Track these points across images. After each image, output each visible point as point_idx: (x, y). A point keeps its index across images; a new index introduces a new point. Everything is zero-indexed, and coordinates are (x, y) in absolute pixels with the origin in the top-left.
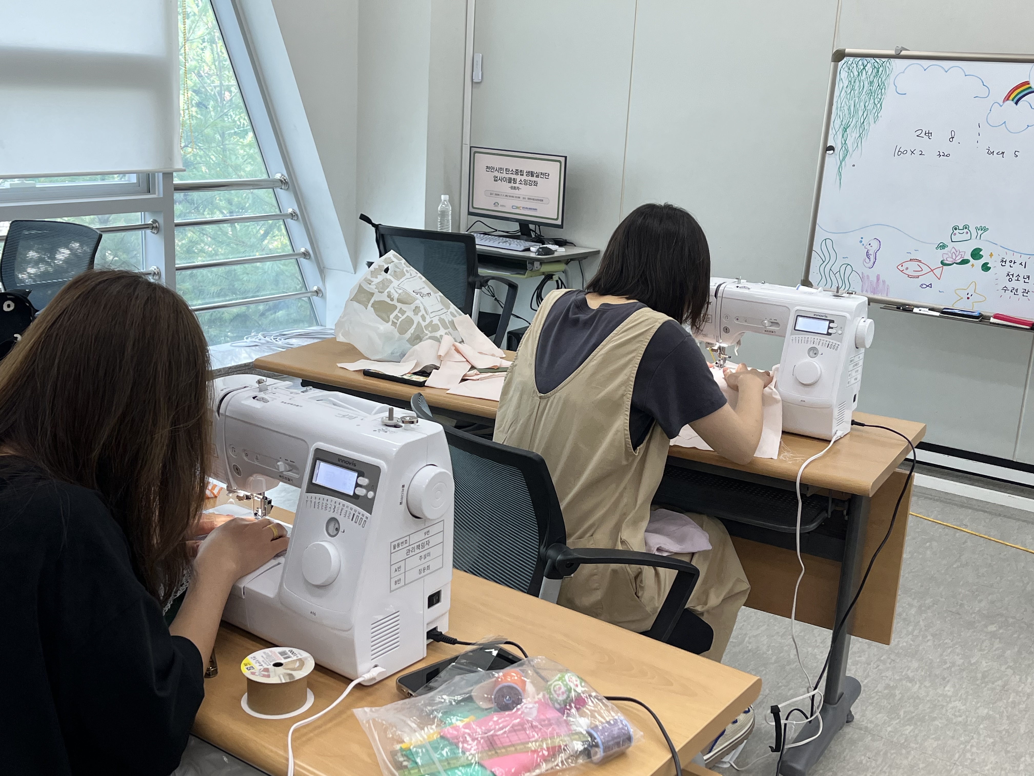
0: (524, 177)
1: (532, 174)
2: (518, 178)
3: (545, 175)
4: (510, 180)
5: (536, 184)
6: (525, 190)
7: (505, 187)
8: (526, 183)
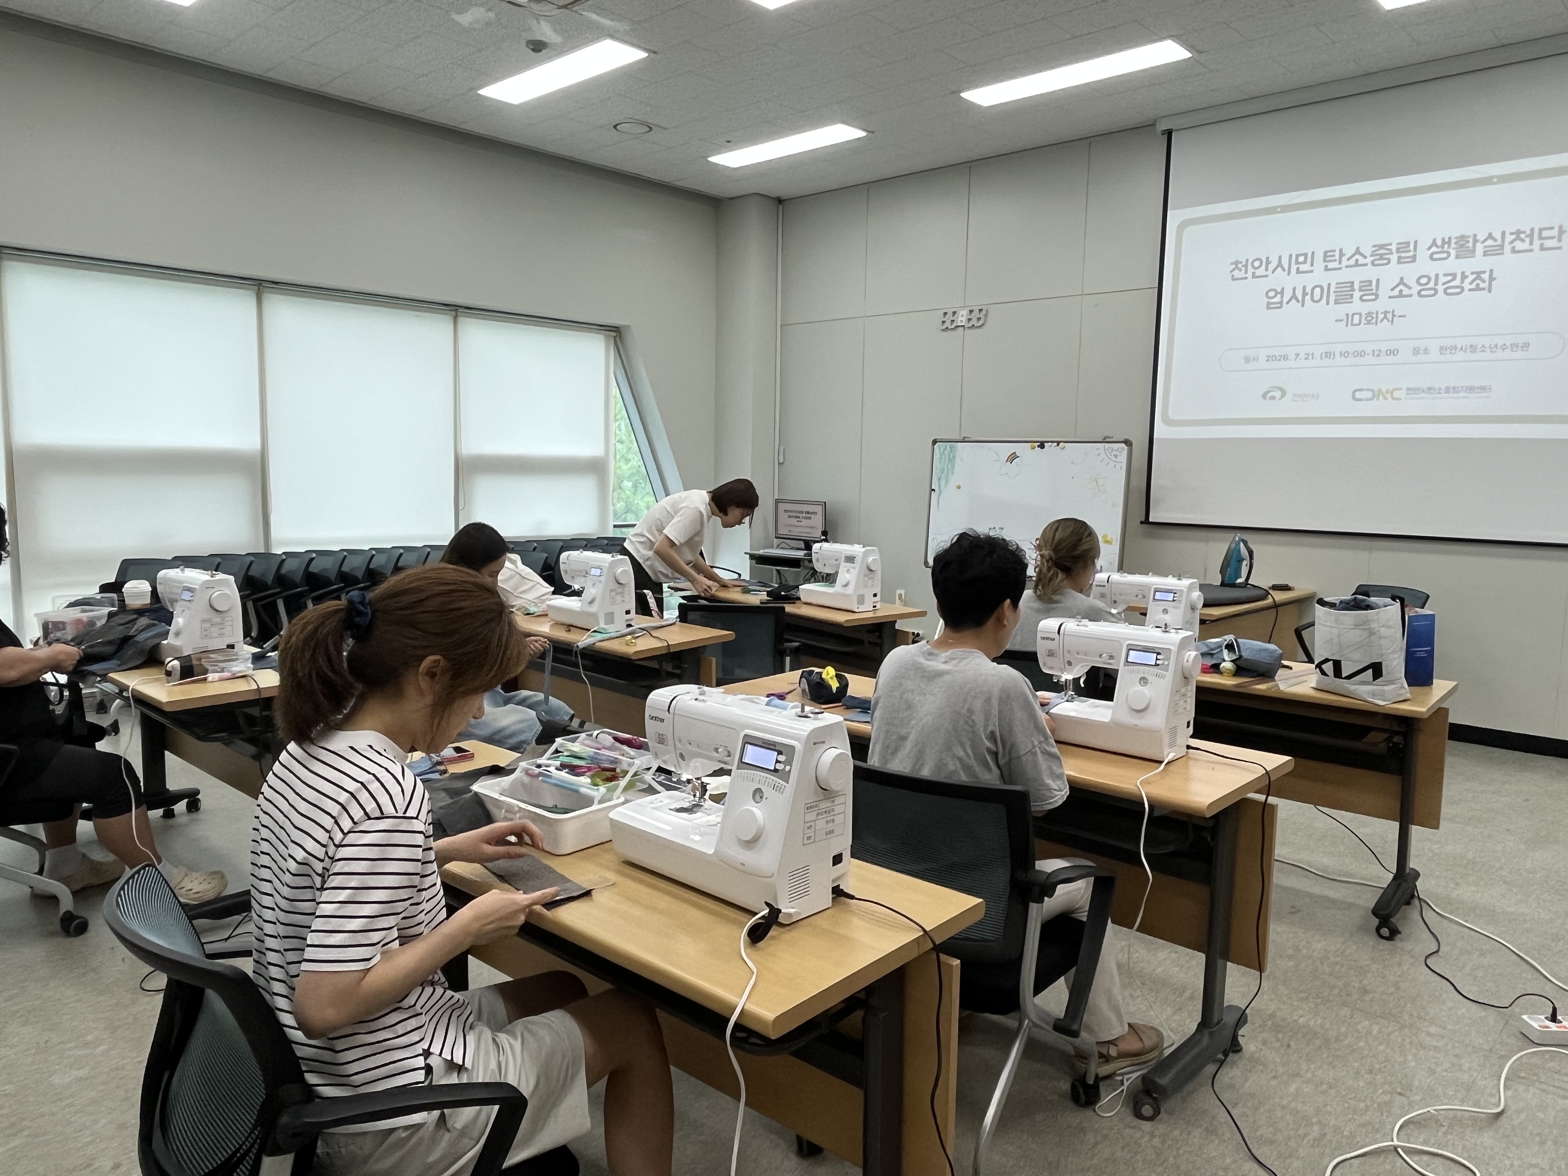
0: (804, 515)
1: (808, 513)
2: (801, 515)
3: (815, 513)
4: (797, 517)
5: (810, 518)
6: (805, 522)
7: (794, 521)
8: (805, 518)
